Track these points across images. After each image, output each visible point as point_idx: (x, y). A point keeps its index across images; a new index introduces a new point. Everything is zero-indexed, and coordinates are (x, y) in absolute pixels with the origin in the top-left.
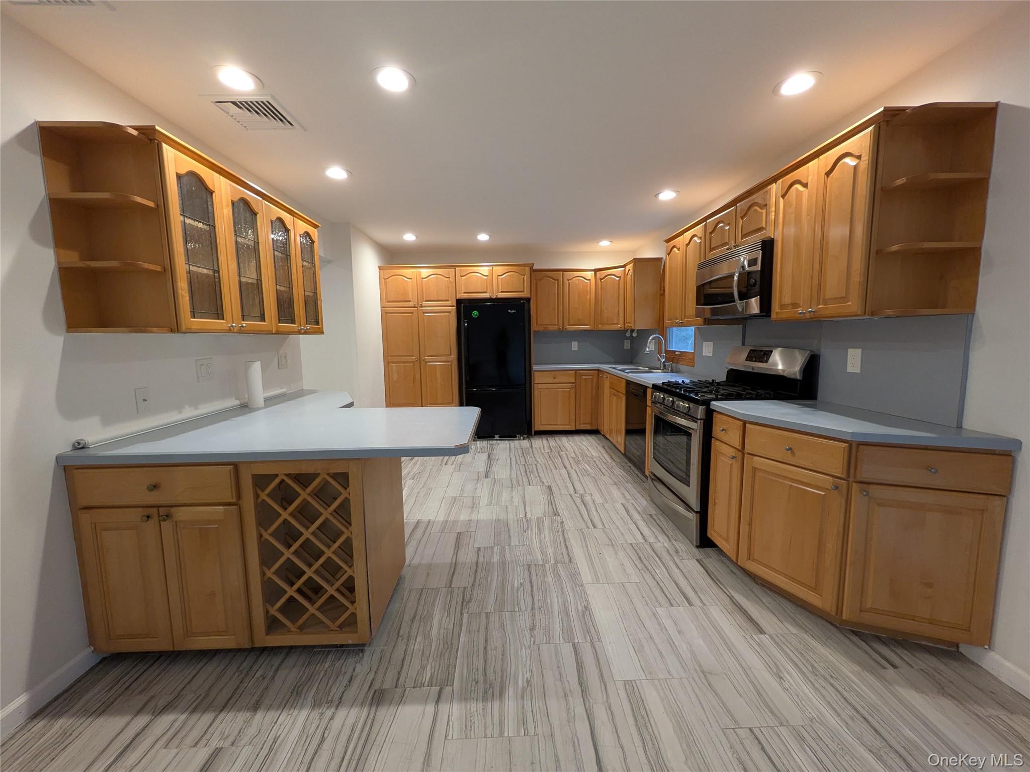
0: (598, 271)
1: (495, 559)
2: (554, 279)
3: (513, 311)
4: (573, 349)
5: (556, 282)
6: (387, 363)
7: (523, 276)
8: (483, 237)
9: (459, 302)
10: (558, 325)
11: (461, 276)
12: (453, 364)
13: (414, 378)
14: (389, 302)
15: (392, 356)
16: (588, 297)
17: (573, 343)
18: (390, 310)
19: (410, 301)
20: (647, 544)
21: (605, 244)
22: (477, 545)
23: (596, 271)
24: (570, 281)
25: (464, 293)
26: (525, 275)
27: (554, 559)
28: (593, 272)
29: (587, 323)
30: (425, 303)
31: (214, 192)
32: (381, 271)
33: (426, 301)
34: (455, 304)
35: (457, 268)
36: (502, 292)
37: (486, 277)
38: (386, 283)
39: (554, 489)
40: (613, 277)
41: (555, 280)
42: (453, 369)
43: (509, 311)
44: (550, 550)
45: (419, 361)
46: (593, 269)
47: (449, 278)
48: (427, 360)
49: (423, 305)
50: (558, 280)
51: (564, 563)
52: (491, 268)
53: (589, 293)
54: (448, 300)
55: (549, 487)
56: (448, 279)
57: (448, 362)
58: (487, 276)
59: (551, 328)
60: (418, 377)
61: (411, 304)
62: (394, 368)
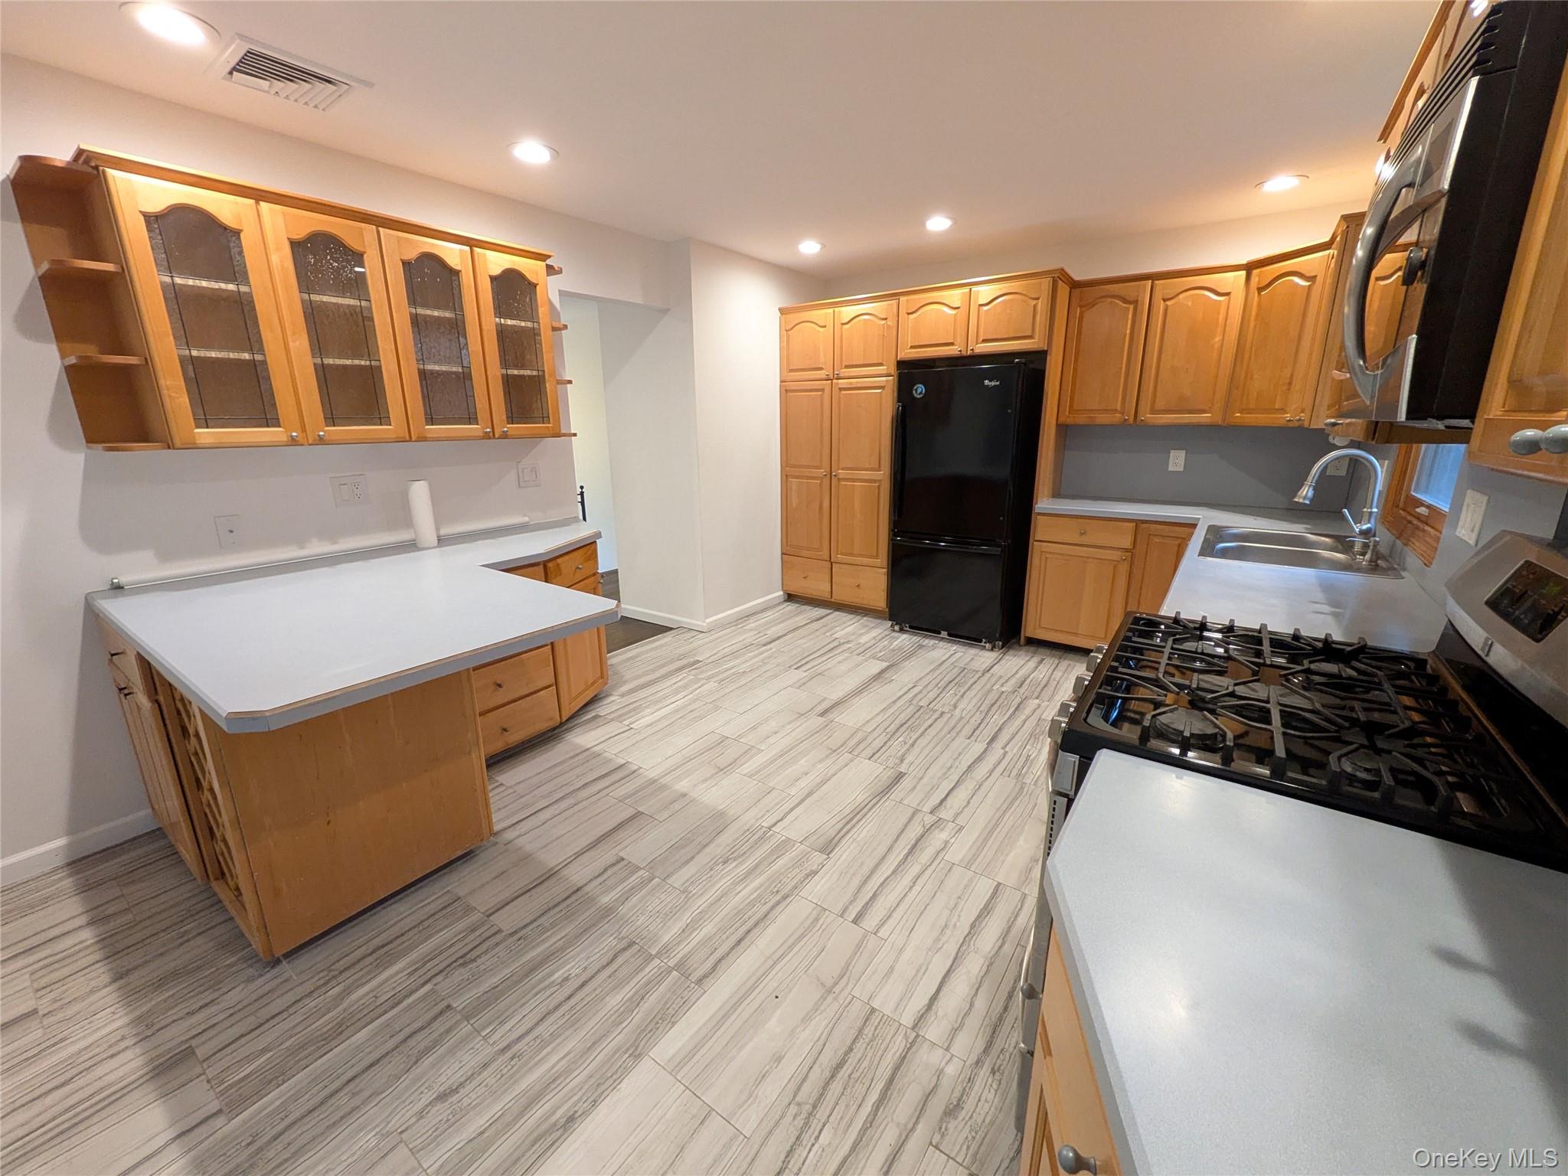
0: (1257, 268)
1: (605, 899)
2: (1125, 301)
3: (993, 383)
4: (1171, 468)
5: (1131, 307)
6: (786, 477)
7: (1034, 302)
8: (938, 224)
9: (901, 364)
10: (1123, 413)
11: (908, 314)
12: (882, 489)
13: (821, 508)
14: (791, 371)
15: (793, 466)
16: (1218, 339)
17: (1173, 453)
18: (792, 386)
19: (821, 369)
20: (906, 1036)
21: (1281, 184)
22: (621, 854)
23: (1249, 268)
24: (1168, 303)
25: (912, 347)
26: (1038, 299)
27: (685, 956)
28: (1243, 273)
29: (1202, 407)
30: (845, 372)
31: (242, 230)
32: (784, 316)
33: (847, 367)
34: (893, 370)
35: (903, 299)
36: (985, 341)
37: (953, 312)
38: (788, 336)
39: (906, 783)
40: (1296, 279)
41: (1130, 303)
42: (882, 495)
43: (987, 382)
44: (709, 927)
45: (829, 476)
46: (1244, 262)
47: (886, 319)
48: (841, 476)
49: (842, 375)
50: (1135, 302)
51: (686, 976)
52: (966, 290)
53: (1219, 330)
54: (881, 364)
55: (901, 776)
56: (884, 322)
57: (875, 481)
58: (958, 308)
59: (1103, 419)
60: (826, 504)
61: (822, 374)
62: (794, 487)
